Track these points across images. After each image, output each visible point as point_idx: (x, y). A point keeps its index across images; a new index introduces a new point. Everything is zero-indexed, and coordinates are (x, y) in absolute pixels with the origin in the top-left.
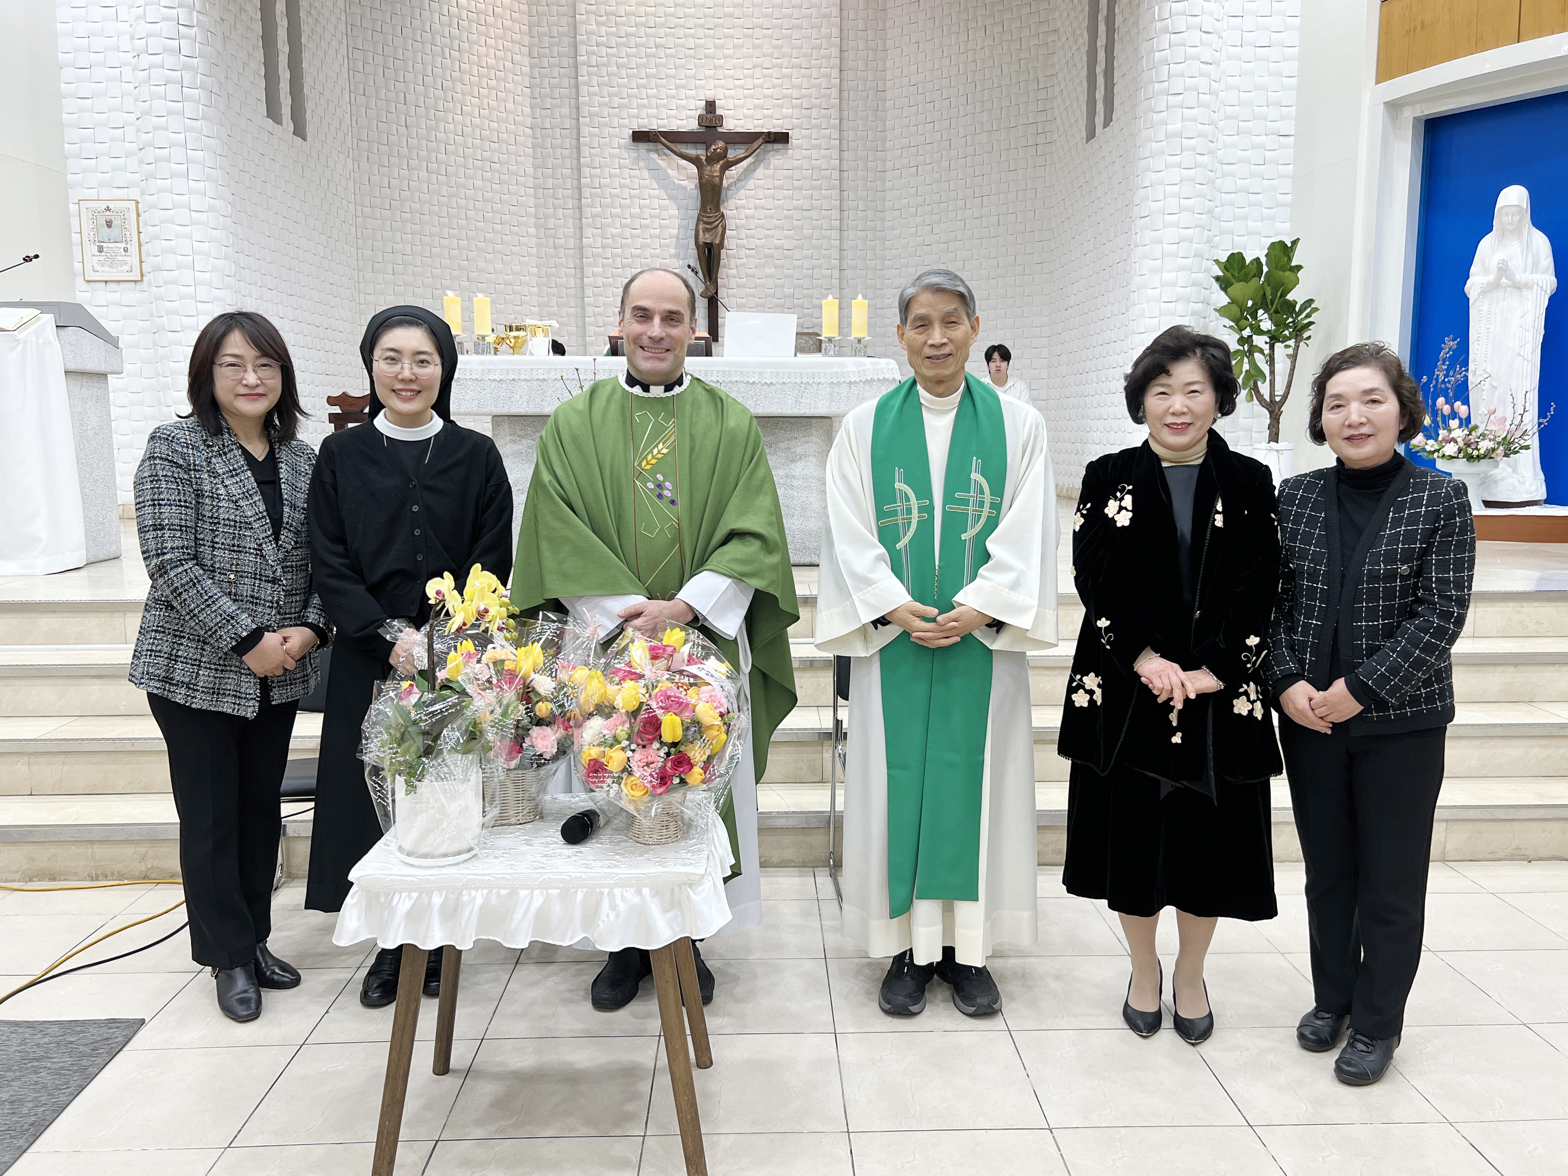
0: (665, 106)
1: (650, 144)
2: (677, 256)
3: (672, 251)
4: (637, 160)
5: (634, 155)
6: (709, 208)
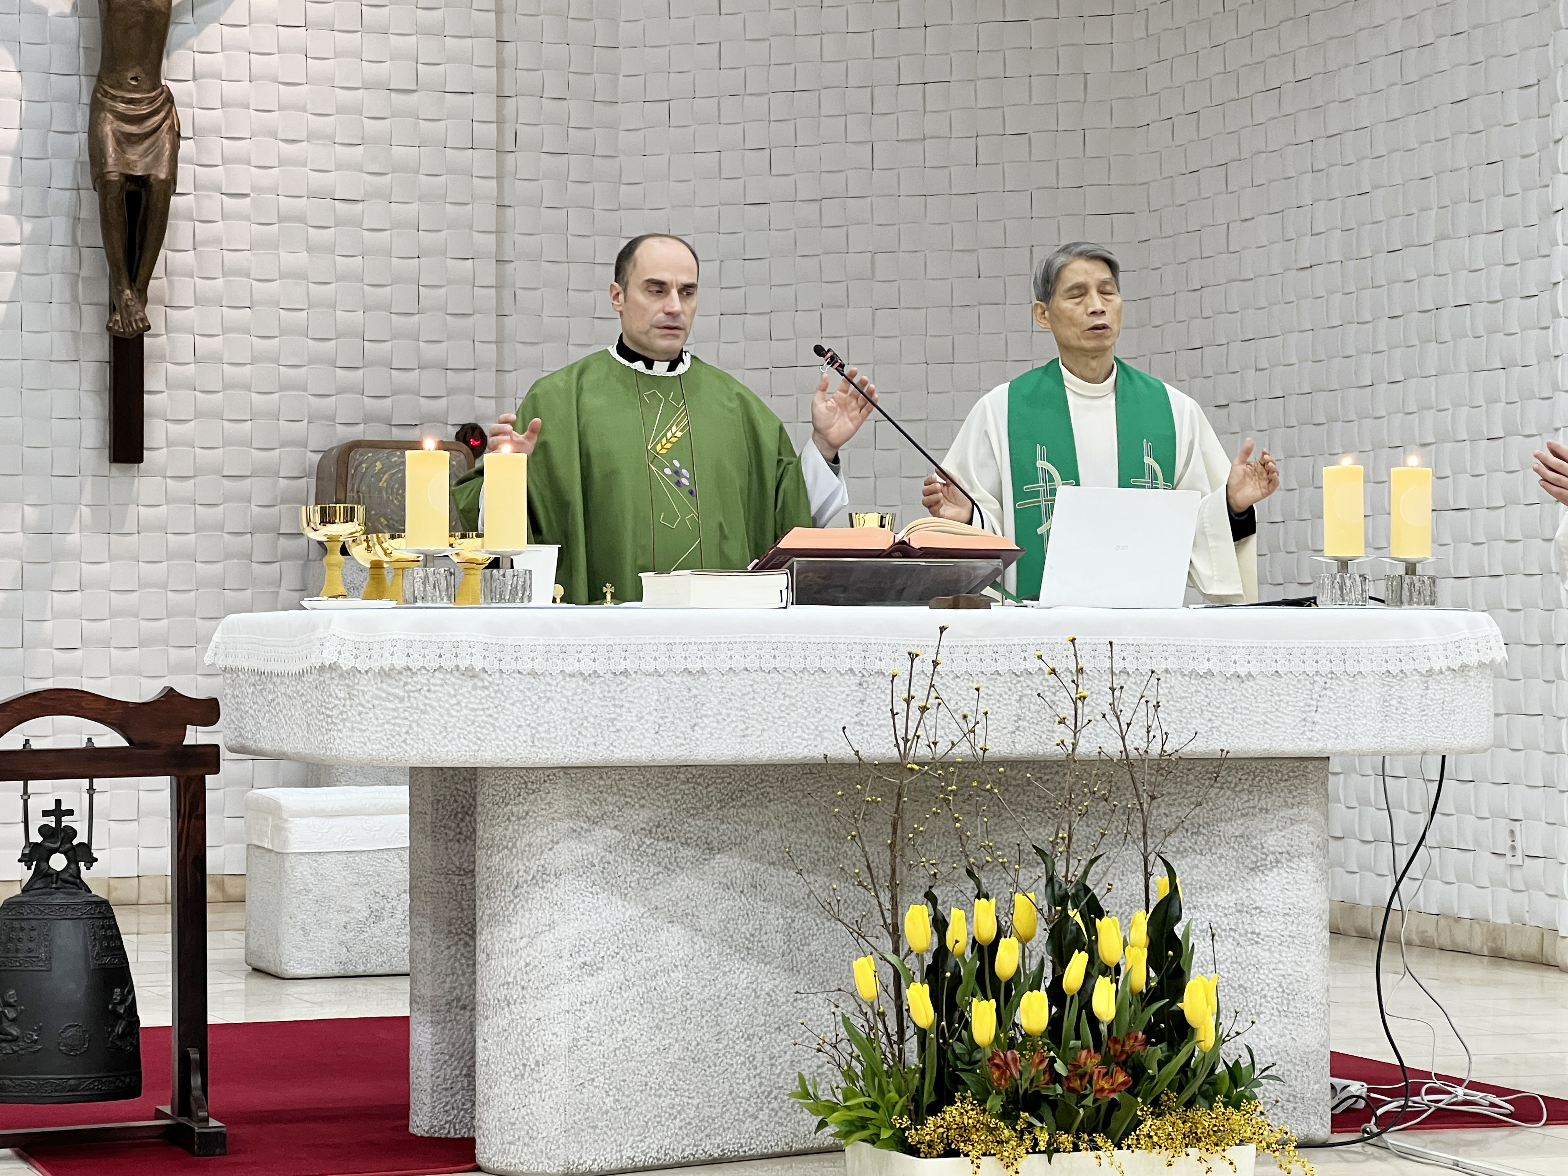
6: (130, 75)
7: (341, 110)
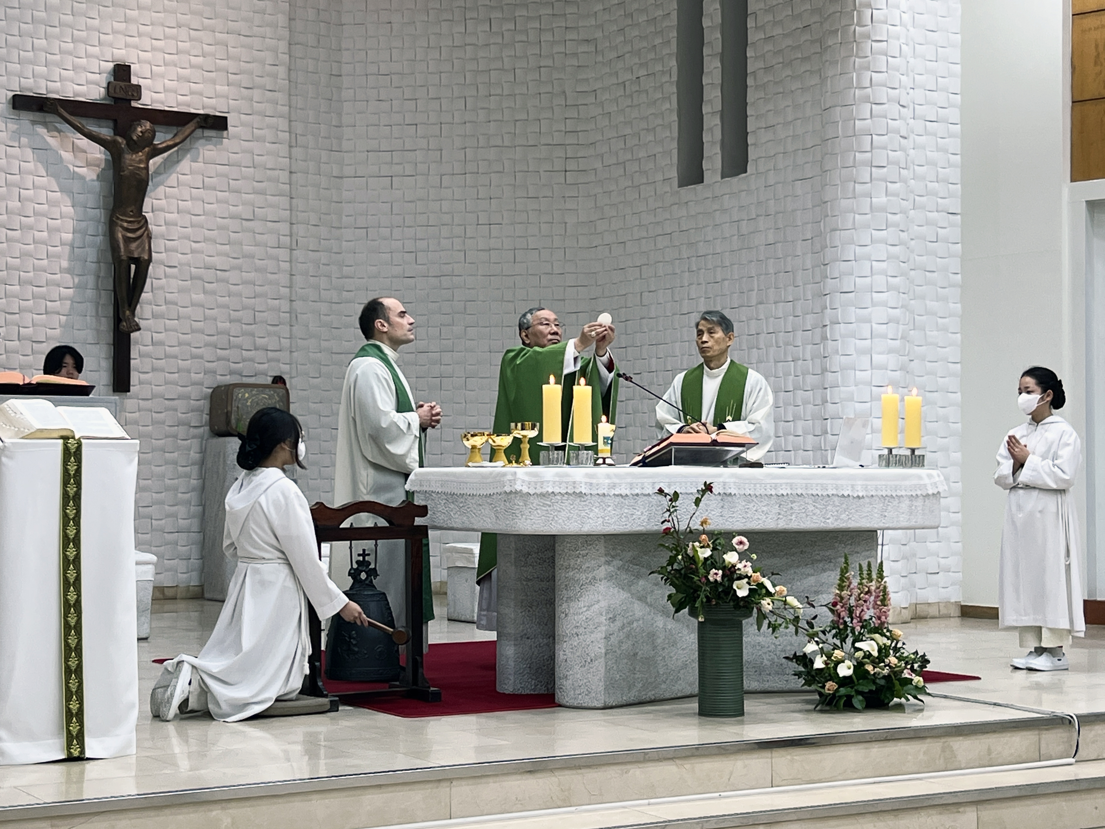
0: (57, 65)
1: (38, 114)
2: (69, 271)
3: (65, 264)
4: (18, 134)
5: (13, 126)
6: (130, 209)
7: (220, 228)
